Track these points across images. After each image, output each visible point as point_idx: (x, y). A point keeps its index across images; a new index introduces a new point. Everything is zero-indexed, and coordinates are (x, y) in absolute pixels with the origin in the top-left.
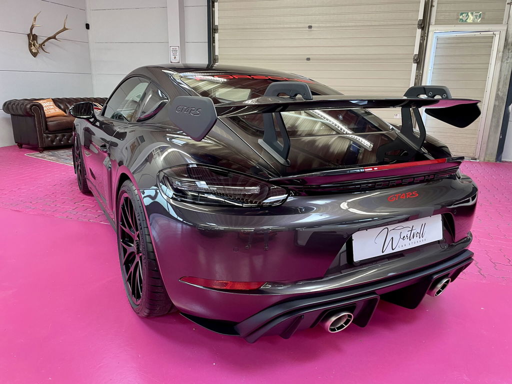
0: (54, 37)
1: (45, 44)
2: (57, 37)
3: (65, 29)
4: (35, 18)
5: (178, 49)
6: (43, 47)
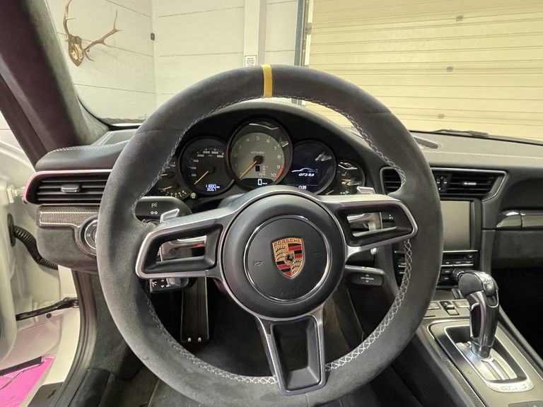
0: (101, 42)
3: (115, 31)
4: (67, 8)
5: (255, 59)
6: (87, 53)
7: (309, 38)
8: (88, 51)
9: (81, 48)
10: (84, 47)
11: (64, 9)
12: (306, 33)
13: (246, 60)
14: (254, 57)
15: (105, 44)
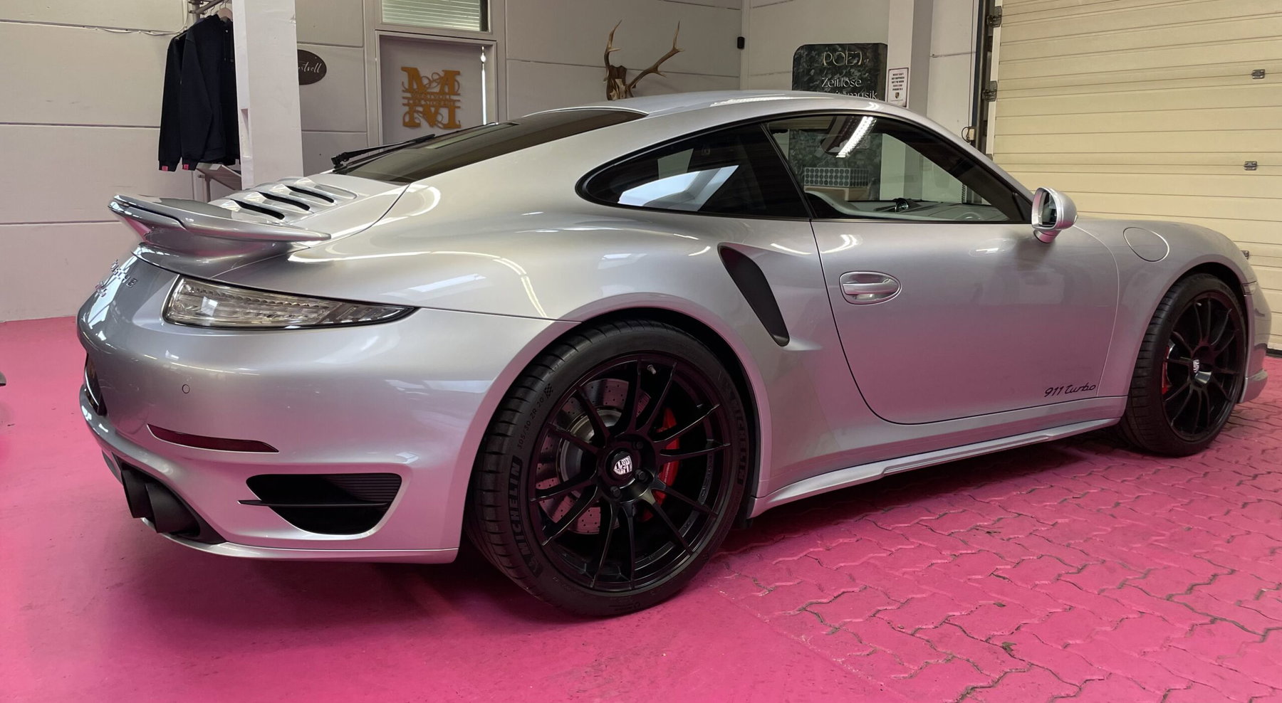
0: (654, 70)
1: (638, 84)
2: (659, 69)
3: (675, 51)
4: (612, 35)
5: (905, 75)
6: (632, 90)
7: (997, 33)
8: (635, 87)
9: (624, 84)
10: (629, 80)
11: (609, 35)
12: (993, 26)
13: (891, 76)
14: (905, 71)
15: (658, 73)
